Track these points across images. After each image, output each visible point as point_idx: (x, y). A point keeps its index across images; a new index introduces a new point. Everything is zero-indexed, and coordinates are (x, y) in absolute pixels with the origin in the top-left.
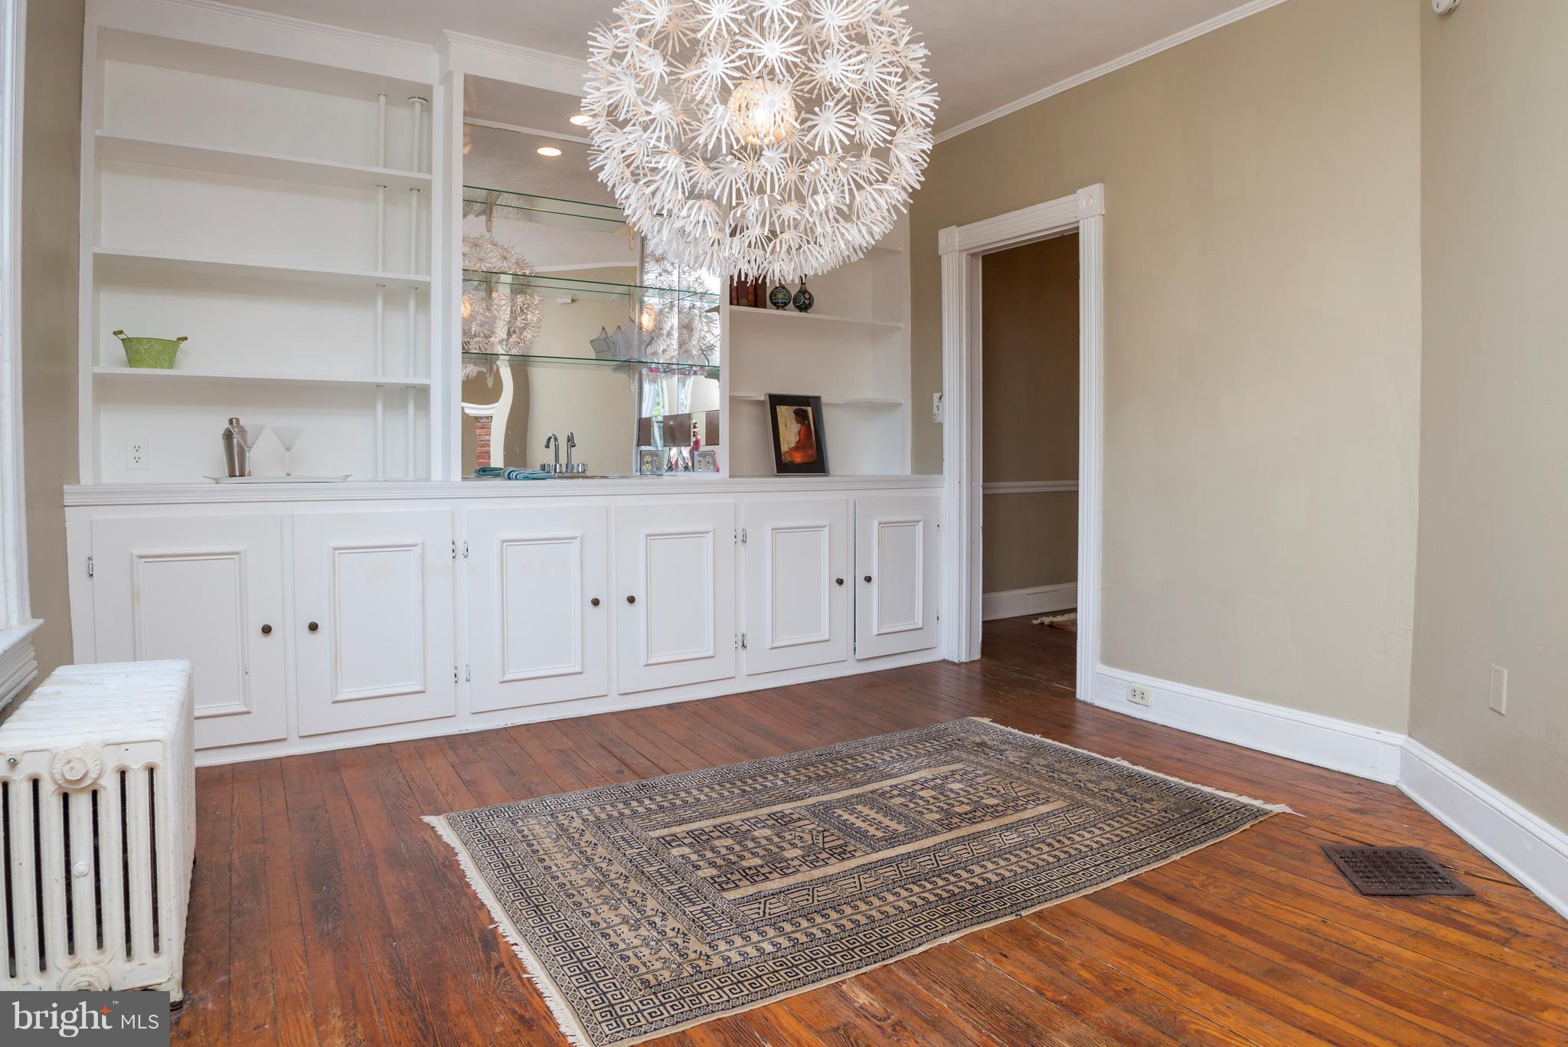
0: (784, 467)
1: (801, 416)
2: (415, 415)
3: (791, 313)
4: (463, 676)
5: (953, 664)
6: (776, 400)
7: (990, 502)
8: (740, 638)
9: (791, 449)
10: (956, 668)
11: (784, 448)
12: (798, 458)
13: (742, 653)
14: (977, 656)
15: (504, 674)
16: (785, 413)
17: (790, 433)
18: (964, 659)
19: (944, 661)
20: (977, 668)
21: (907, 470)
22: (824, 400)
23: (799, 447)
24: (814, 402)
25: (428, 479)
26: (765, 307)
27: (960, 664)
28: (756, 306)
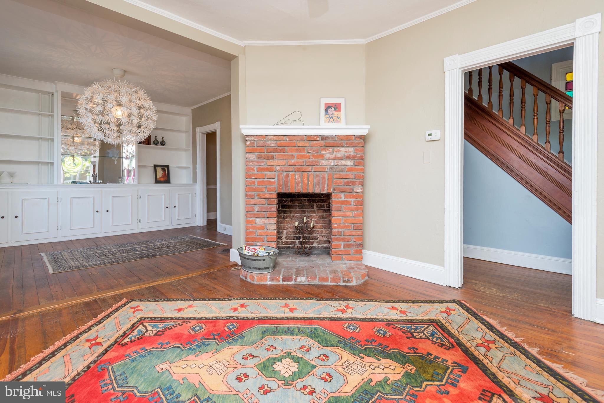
0: (157, 181)
1: (163, 170)
2: (50, 167)
3: (159, 146)
4: (59, 228)
5: (199, 226)
6: (156, 166)
7: (208, 190)
8: (139, 220)
9: (160, 178)
10: (199, 227)
11: (158, 177)
12: (162, 179)
13: (140, 224)
14: (205, 224)
15: (71, 228)
16: (159, 170)
17: (160, 173)
18: (201, 225)
19: (197, 226)
20: (205, 228)
21: (192, 183)
22: (170, 166)
23: (162, 177)
24: (168, 167)
25: (53, 184)
26: (151, 145)
27: (201, 226)
28: (148, 144)
